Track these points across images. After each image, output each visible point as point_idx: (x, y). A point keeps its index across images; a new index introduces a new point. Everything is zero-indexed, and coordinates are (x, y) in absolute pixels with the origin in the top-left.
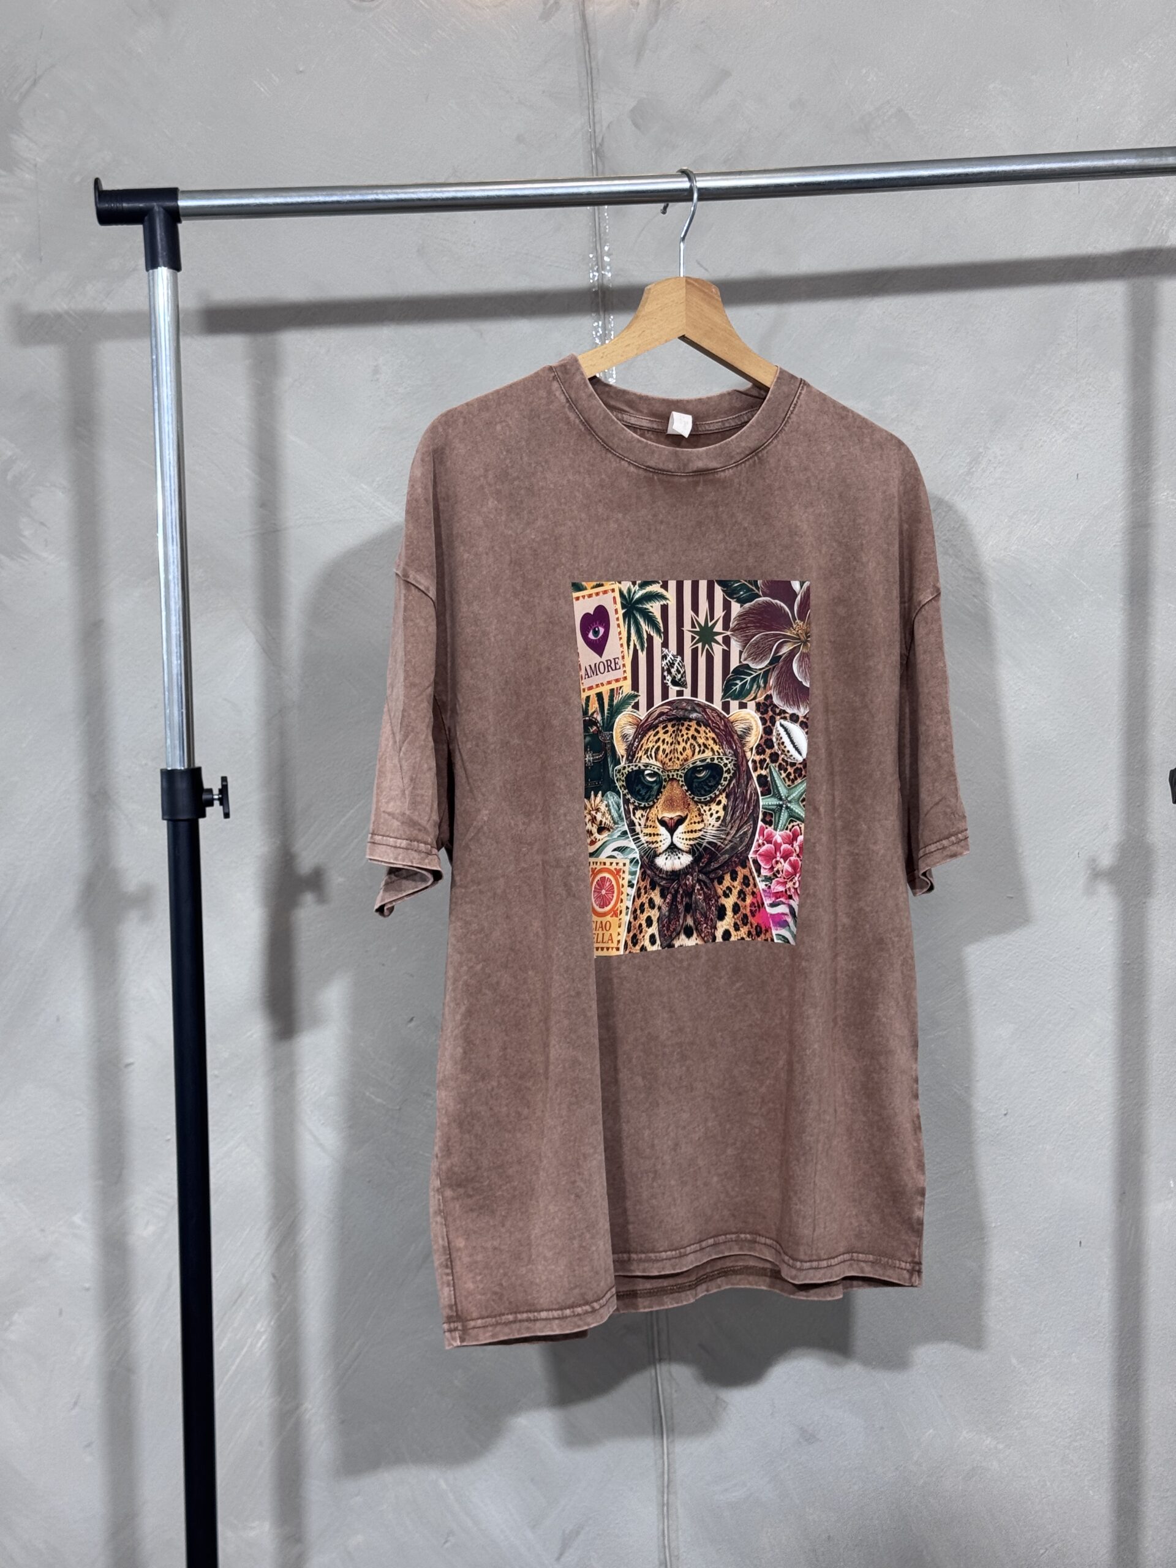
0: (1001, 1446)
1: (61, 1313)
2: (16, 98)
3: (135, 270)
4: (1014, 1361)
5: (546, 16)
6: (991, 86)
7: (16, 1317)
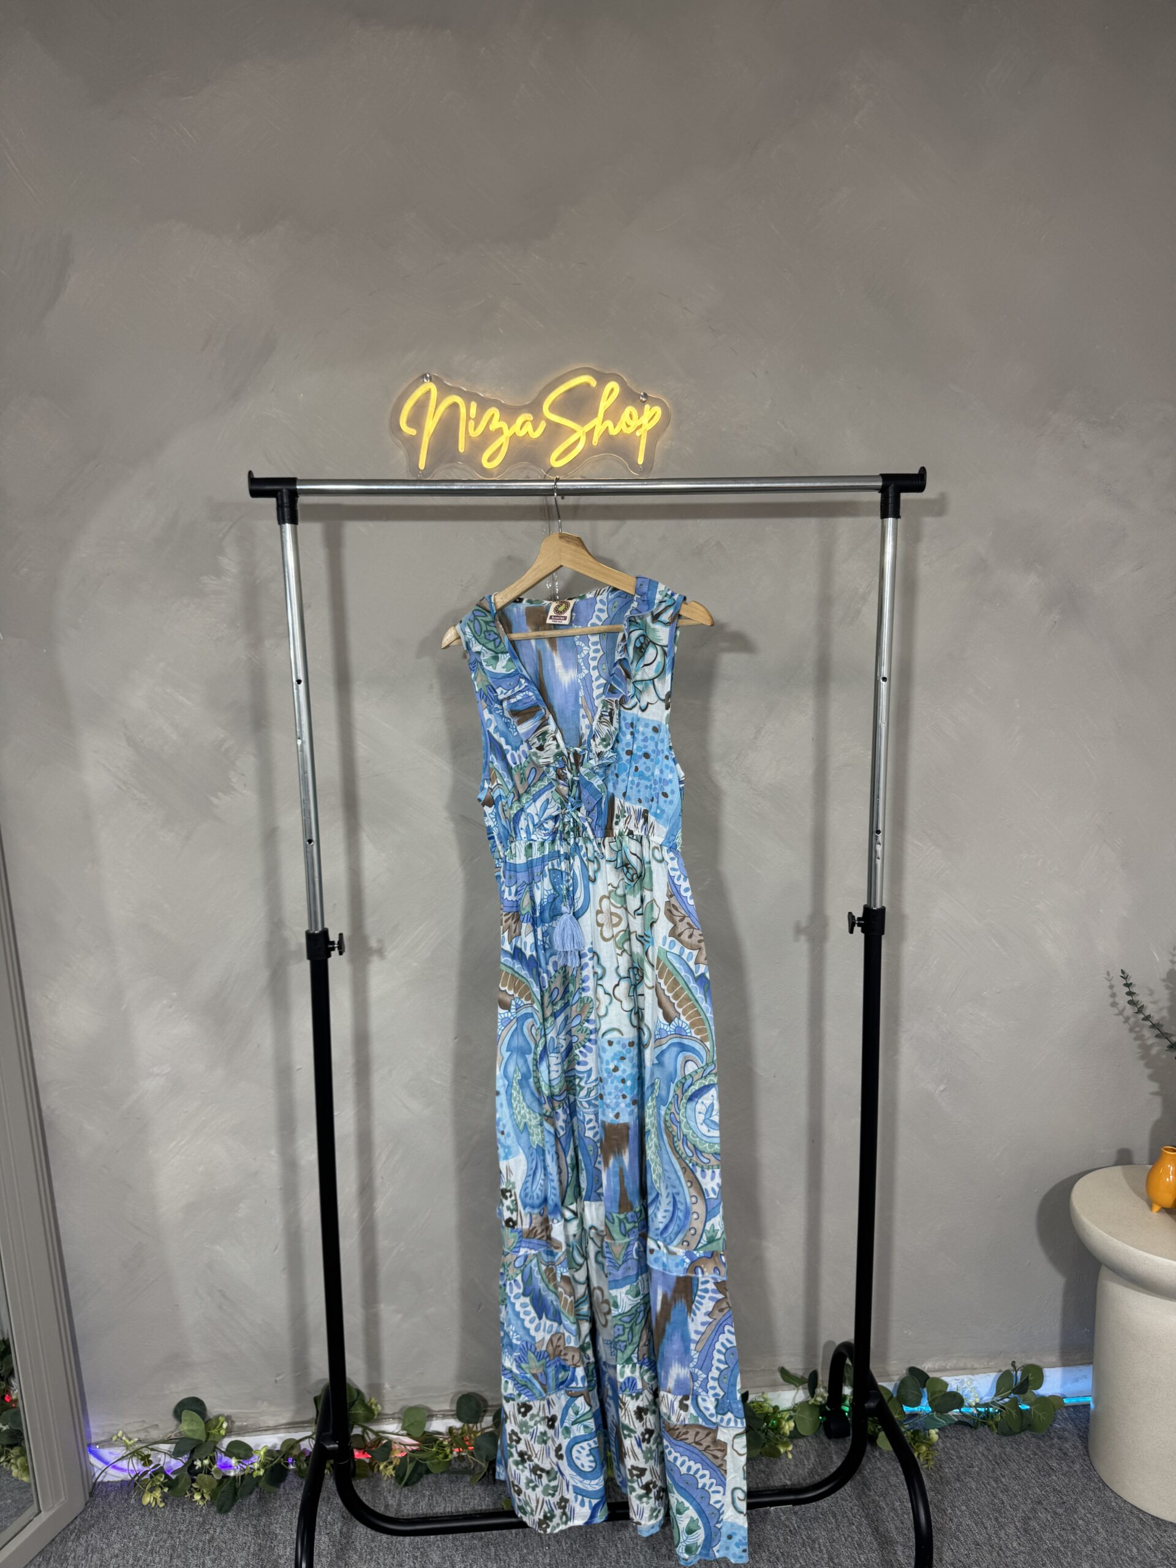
1: (266, 1202)
2: (221, 536)
4: (778, 1202)
7: (241, 1205)
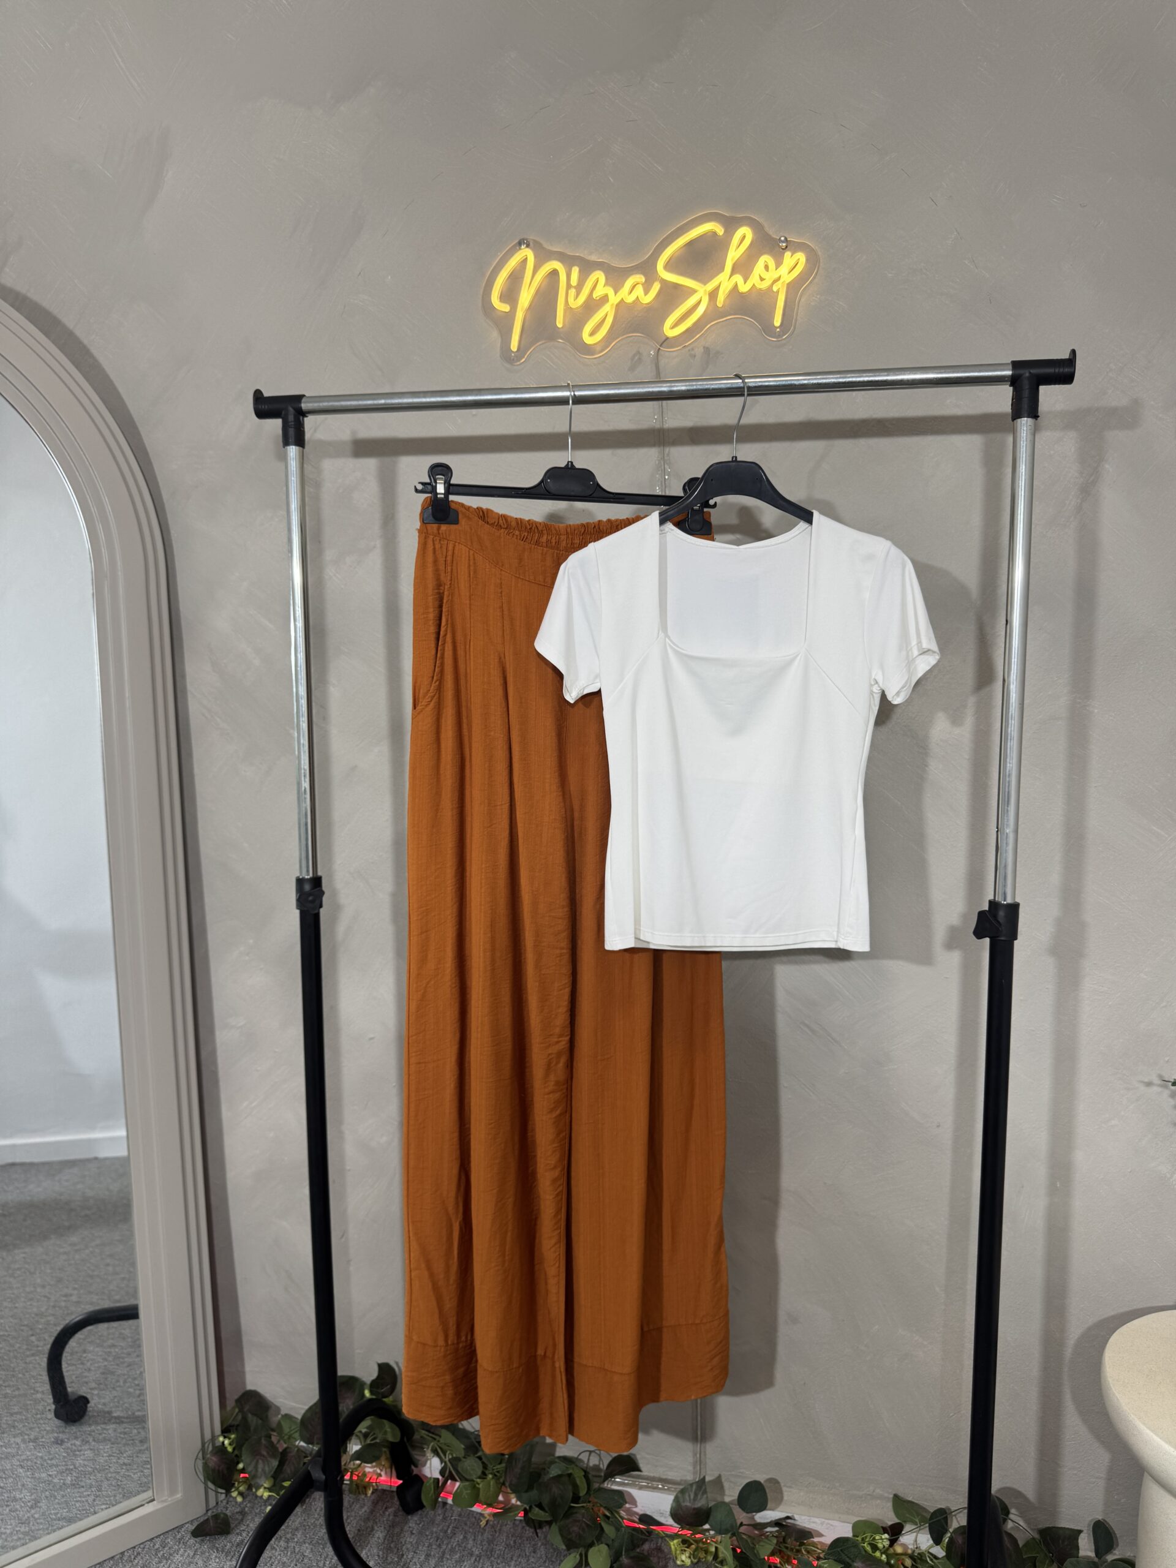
0: (925, 1343)
3: (374, 547)
5: (632, 369)
6: (948, 401)
